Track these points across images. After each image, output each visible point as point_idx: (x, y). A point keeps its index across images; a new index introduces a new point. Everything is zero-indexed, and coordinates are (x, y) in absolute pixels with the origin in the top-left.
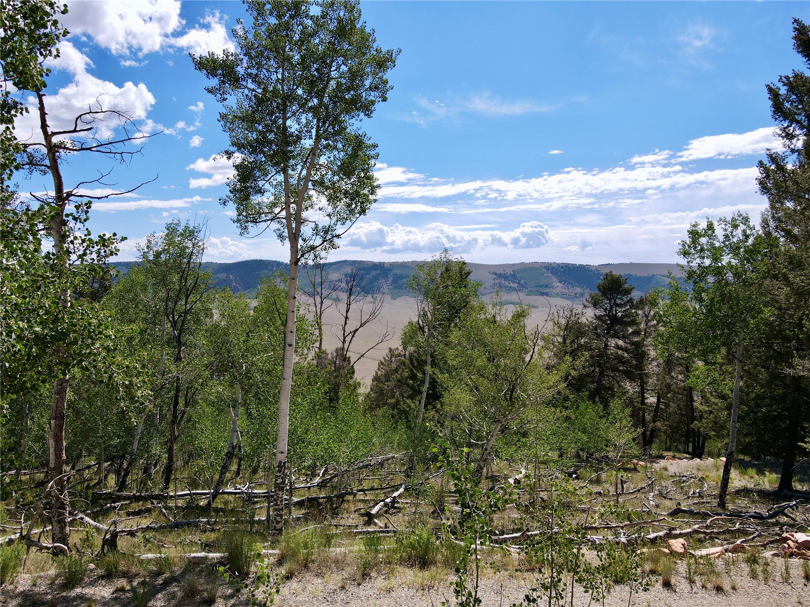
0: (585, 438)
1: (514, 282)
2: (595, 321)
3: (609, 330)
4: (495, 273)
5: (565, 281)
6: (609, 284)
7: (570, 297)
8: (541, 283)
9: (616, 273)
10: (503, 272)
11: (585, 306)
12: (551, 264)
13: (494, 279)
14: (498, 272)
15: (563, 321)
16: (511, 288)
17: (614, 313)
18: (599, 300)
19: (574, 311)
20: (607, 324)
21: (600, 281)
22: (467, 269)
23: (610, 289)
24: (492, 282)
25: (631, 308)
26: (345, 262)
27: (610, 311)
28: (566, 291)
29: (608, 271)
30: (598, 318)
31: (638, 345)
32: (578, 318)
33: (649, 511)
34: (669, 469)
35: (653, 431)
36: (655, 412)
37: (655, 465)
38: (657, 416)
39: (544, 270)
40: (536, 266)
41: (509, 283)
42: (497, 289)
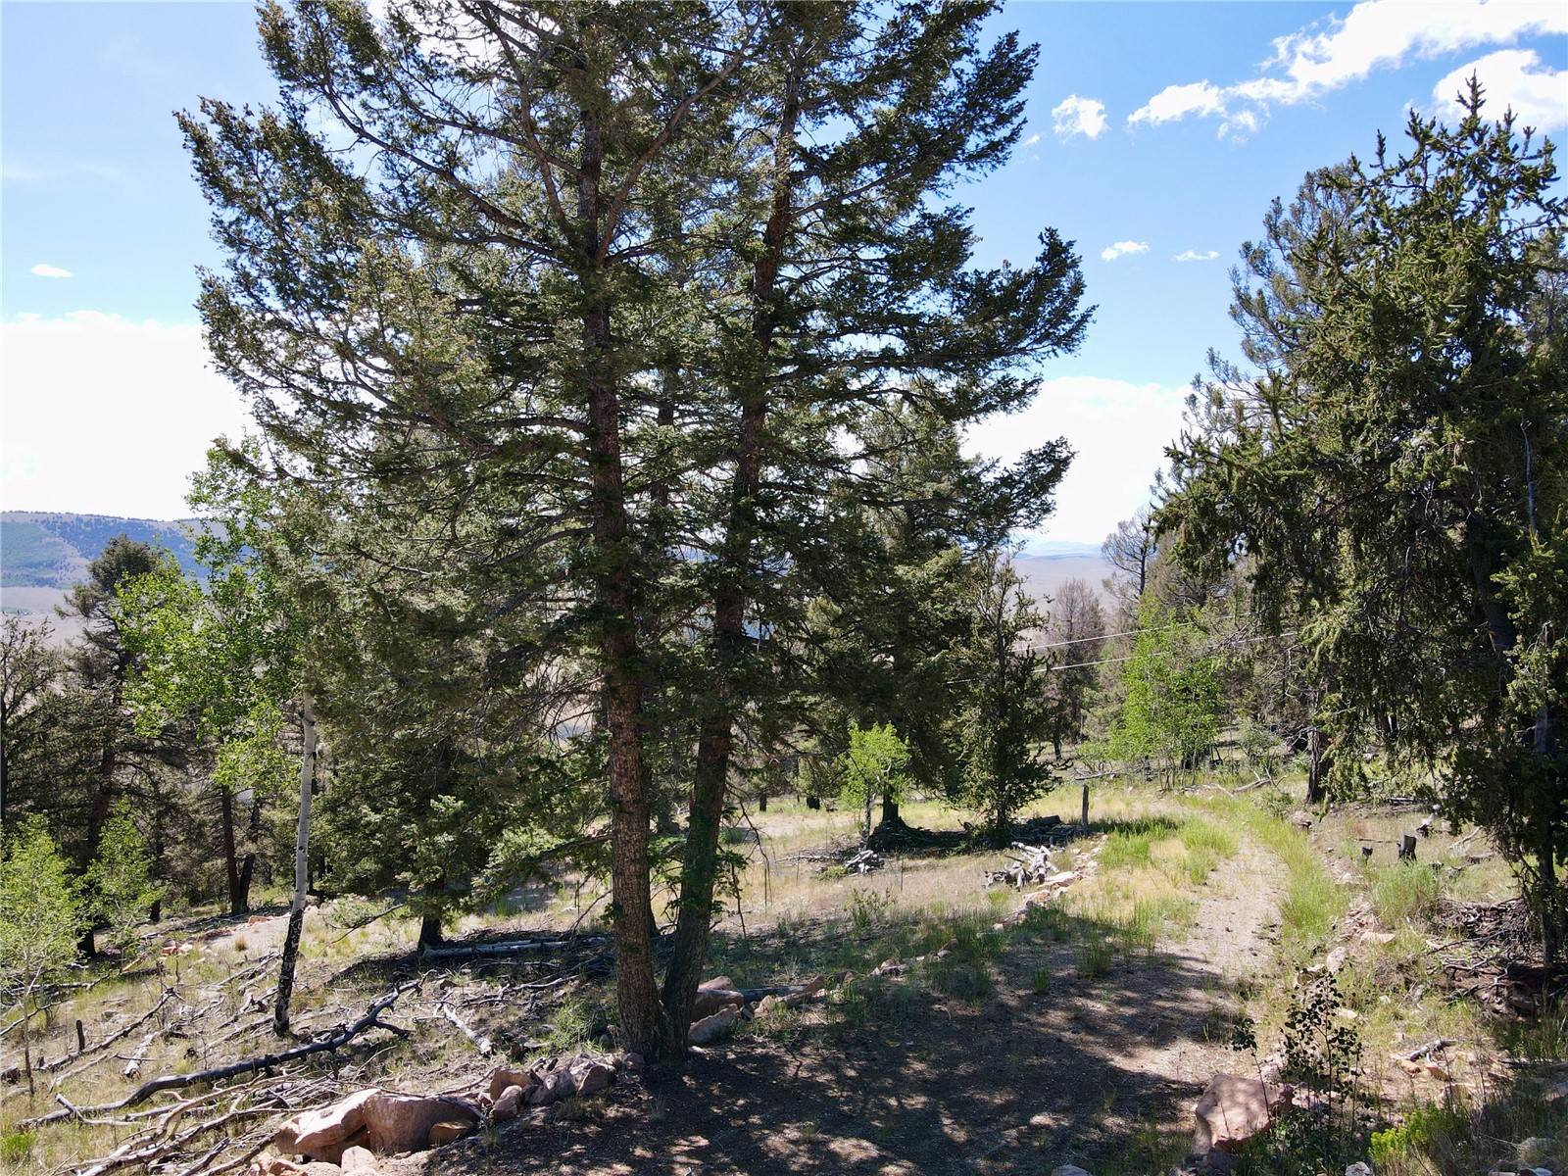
2: (85, 647)
3: (122, 663)
6: (118, 564)
8: (38, 560)
12: (59, 516)
18: (96, 598)
19: (21, 627)
20: (118, 652)
30: (95, 638)
32: (33, 642)
33: (67, 1115)
34: (248, 944)
35: (251, 858)
36: (252, 819)
37: (219, 943)
38: (257, 827)
39: (42, 528)
40: (21, 520)
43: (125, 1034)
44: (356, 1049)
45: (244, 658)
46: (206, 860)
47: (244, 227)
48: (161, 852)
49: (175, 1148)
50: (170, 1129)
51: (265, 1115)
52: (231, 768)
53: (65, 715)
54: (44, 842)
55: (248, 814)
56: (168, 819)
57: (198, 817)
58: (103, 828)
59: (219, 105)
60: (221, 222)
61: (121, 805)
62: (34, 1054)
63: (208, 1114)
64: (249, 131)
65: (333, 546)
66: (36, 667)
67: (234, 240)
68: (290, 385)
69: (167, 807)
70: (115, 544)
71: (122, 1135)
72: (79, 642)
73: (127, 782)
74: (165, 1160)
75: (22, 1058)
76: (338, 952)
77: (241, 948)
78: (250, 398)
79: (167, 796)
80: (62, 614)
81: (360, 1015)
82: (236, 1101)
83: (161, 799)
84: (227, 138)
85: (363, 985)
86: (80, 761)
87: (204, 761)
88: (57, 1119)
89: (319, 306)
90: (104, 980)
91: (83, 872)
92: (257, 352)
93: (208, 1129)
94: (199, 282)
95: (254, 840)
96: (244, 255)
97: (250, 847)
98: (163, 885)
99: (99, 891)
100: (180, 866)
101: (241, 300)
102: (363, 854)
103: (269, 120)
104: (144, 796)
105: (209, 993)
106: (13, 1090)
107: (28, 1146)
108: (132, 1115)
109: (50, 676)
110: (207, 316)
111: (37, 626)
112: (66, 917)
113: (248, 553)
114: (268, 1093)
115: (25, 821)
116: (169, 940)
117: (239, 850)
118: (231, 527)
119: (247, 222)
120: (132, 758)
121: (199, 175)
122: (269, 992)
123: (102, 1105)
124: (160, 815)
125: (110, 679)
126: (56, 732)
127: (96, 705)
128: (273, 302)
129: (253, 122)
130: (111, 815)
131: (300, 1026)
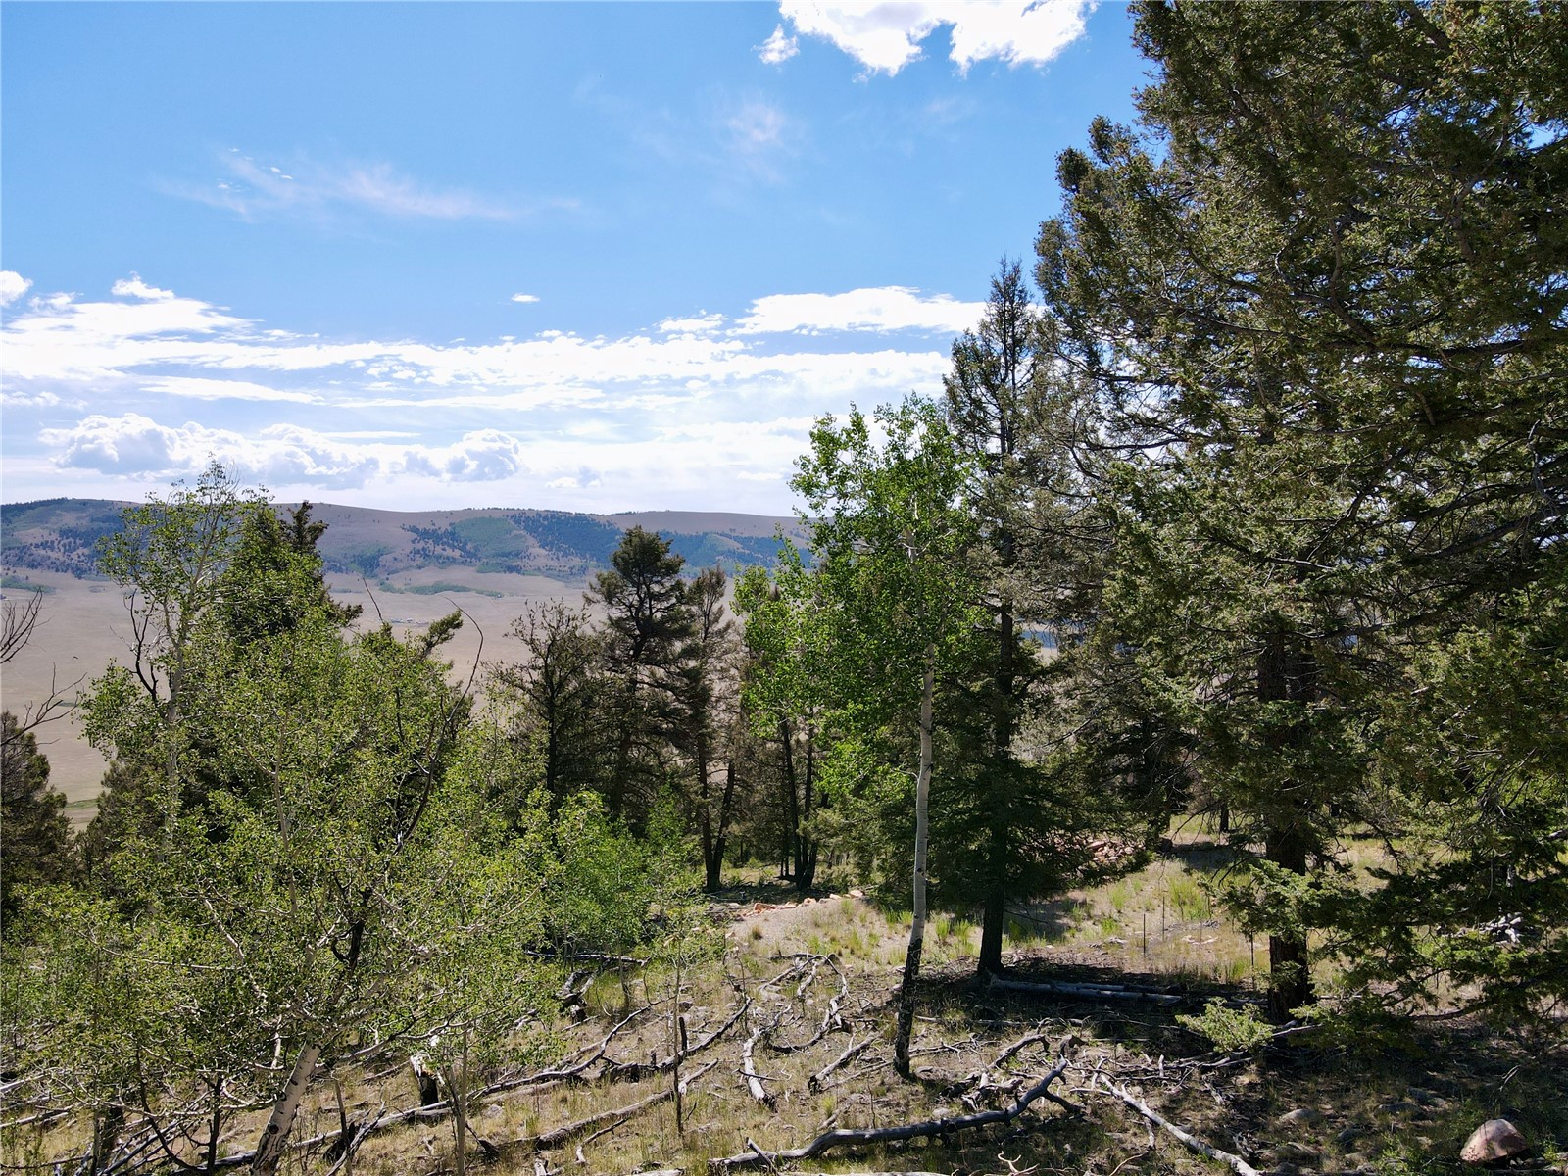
0: (598, 914)
1: (453, 547)
2: (608, 631)
3: (637, 648)
4: (414, 530)
5: (552, 543)
6: (635, 554)
7: (561, 574)
8: (507, 549)
9: (649, 529)
10: (429, 527)
11: (589, 601)
12: (524, 512)
13: (413, 542)
14: (421, 528)
15: (543, 636)
16: (448, 558)
17: (647, 612)
18: (617, 586)
19: (566, 613)
20: (634, 638)
21: (617, 546)
23: (636, 564)
24: (409, 547)
25: (680, 600)
26: (61, 503)
27: (638, 610)
28: (553, 563)
29: (632, 528)
30: (617, 624)
31: (694, 676)
32: (574, 627)
33: (758, 1158)
34: (764, 933)
36: (725, 800)
38: (730, 808)
39: (511, 523)
40: (496, 516)
41: (444, 549)
42: (419, 560)
43: (720, 1037)
44: (1028, 1124)
55: (720, 793)
70: (631, 535)
77: (758, 935)
88: (745, 1164)
111: (577, 613)
122: (834, 1003)
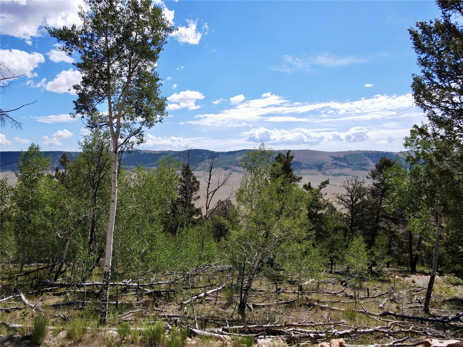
1: (345, 162)
2: (374, 187)
3: (382, 192)
4: (333, 157)
6: (383, 164)
8: (362, 163)
9: (387, 157)
10: (338, 156)
12: (368, 151)
13: (333, 161)
14: (335, 157)
16: (343, 166)
18: (377, 174)
22: (291, 155)
27: (384, 181)
30: (376, 185)
32: (361, 185)
33: (364, 312)
34: (416, 281)
35: (417, 256)
36: (418, 244)
37: (407, 279)
38: (420, 247)
39: (364, 155)
40: (358, 153)
41: (342, 163)
42: (334, 166)
43: (380, 296)
44: (452, 326)
45: (419, 194)
46: (403, 253)
47: (428, 59)
48: (390, 248)
49: (393, 333)
50: (392, 327)
51: (421, 335)
52: (413, 226)
53: (367, 205)
54: (361, 238)
55: (417, 242)
56: (393, 239)
57: (403, 240)
58: (376, 237)
59: (422, 23)
60: (421, 59)
61: (381, 232)
62: (357, 293)
63: (403, 327)
64: (431, 28)
65: (453, 158)
66: (361, 191)
67: (424, 63)
68: (440, 106)
69: (393, 235)
70: (382, 159)
71: (379, 323)
72: (371, 186)
73: (382, 226)
74: (391, 335)
75: (354, 293)
76: (446, 293)
77: (414, 282)
78: (427, 112)
79: (393, 232)
80: (368, 178)
81: (453, 315)
82: (412, 327)
83: (391, 232)
84: (424, 32)
85: (455, 306)
86: (370, 218)
87: (404, 223)
88: (362, 312)
89: (452, 78)
90: (374, 279)
91: (370, 248)
92: (429, 98)
93: (403, 331)
94: (413, 78)
95: (419, 250)
96: (427, 68)
97: (417, 252)
98: (391, 257)
99: (374, 254)
100: (396, 253)
101: (426, 82)
102: (457, 263)
103: (438, 22)
104: (387, 231)
105: (404, 292)
106: (351, 301)
107: (354, 316)
108: (382, 319)
109: (364, 194)
110: (414, 89)
111: (362, 181)
112: (366, 259)
113: (422, 161)
114: (422, 328)
115: (357, 232)
116: (392, 273)
117: (414, 252)
118: (417, 153)
119: (429, 57)
120: (384, 219)
121: (414, 46)
122: (422, 298)
123: (373, 313)
124: (391, 237)
125: (379, 196)
126: (365, 209)
127: (375, 203)
128: (437, 80)
129: (432, 25)
130: (378, 234)
131: (432, 312)
